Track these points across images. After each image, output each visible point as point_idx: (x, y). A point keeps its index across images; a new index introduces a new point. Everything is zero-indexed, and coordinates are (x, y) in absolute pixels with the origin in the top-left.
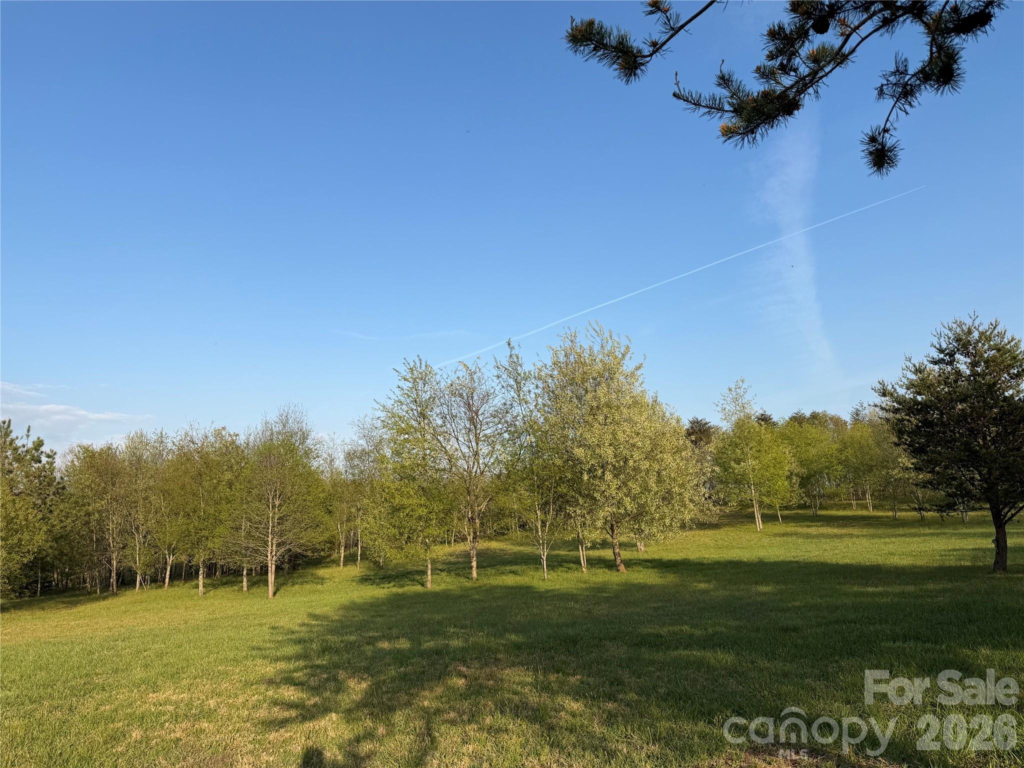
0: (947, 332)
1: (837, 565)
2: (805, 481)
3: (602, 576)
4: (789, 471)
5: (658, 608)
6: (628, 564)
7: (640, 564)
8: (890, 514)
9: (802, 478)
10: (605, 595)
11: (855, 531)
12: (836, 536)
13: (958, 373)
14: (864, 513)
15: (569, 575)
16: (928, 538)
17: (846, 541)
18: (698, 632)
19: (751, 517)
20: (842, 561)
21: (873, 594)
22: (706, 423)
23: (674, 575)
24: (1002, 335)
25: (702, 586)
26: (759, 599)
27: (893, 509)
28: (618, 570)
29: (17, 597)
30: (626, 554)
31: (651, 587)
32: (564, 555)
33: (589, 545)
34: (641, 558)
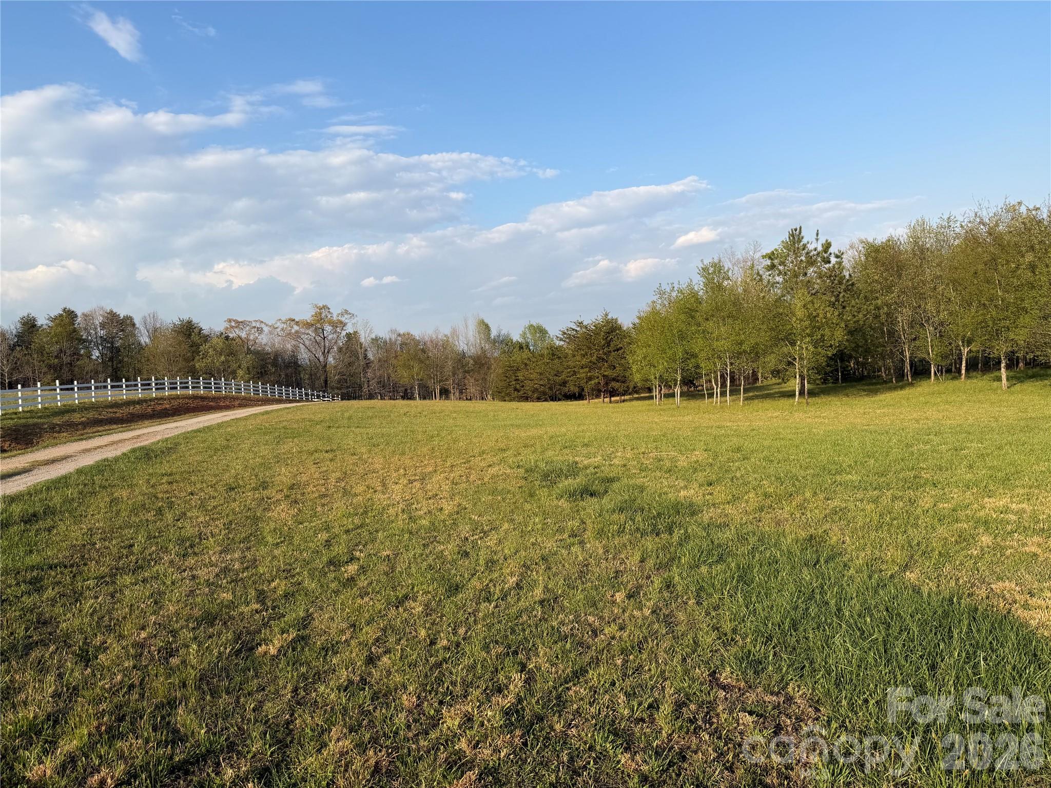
29: (822, 383)
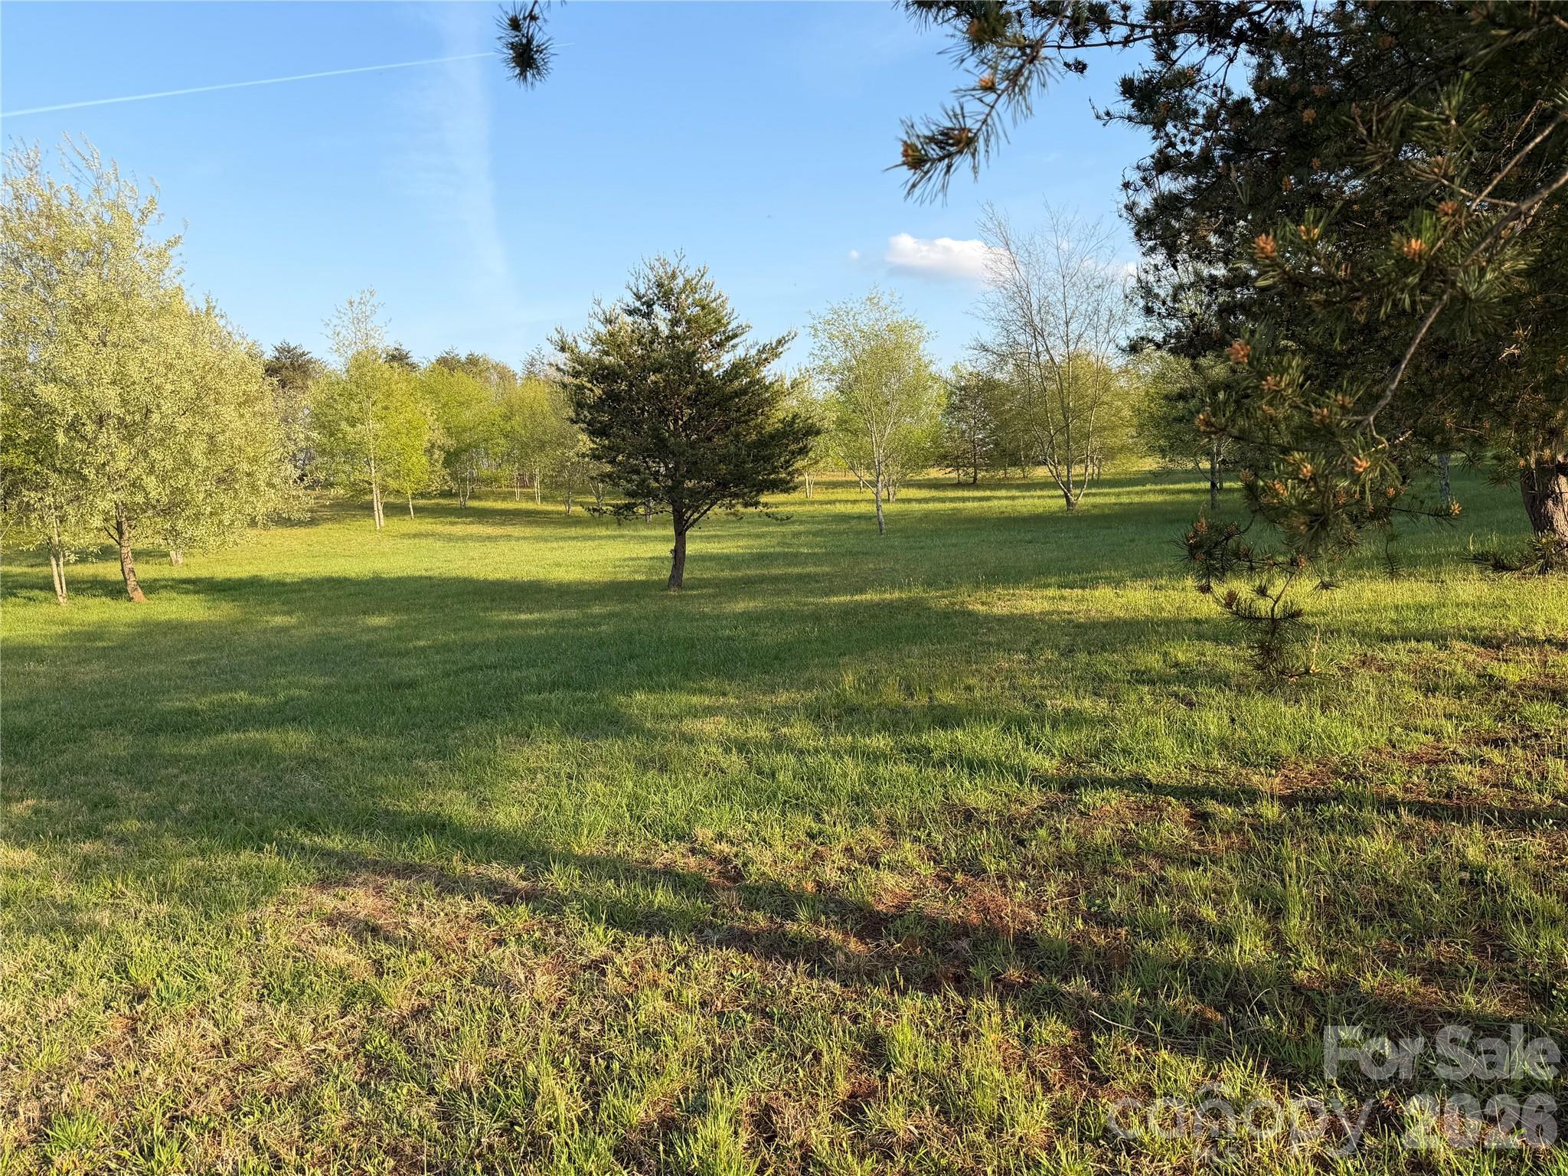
0: (648, 271)
1: (485, 581)
2: (451, 458)
3: (97, 611)
4: (429, 441)
5: (199, 662)
6: (150, 587)
7: (172, 587)
8: (562, 508)
9: (448, 453)
10: (100, 644)
11: (516, 531)
12: (489, 538)
13: (655, 331)
14: (530, 506)
15: (31, 611)
16: (603, 542)
17: (504, 546)
18: (261, 701)
19: (369, 508)
20: (492, 576)
21: (526, 624)
22: (303, 354)
23: (231, 604)
24: (709, 287)
25: (279, 620)
26: (365, 638)
27: (566, 502)
28: (131, 599)
30: (146, 571)
31: (188, 626)
32: (20, 575)
33: (73, 558)
34: (176, 575)
